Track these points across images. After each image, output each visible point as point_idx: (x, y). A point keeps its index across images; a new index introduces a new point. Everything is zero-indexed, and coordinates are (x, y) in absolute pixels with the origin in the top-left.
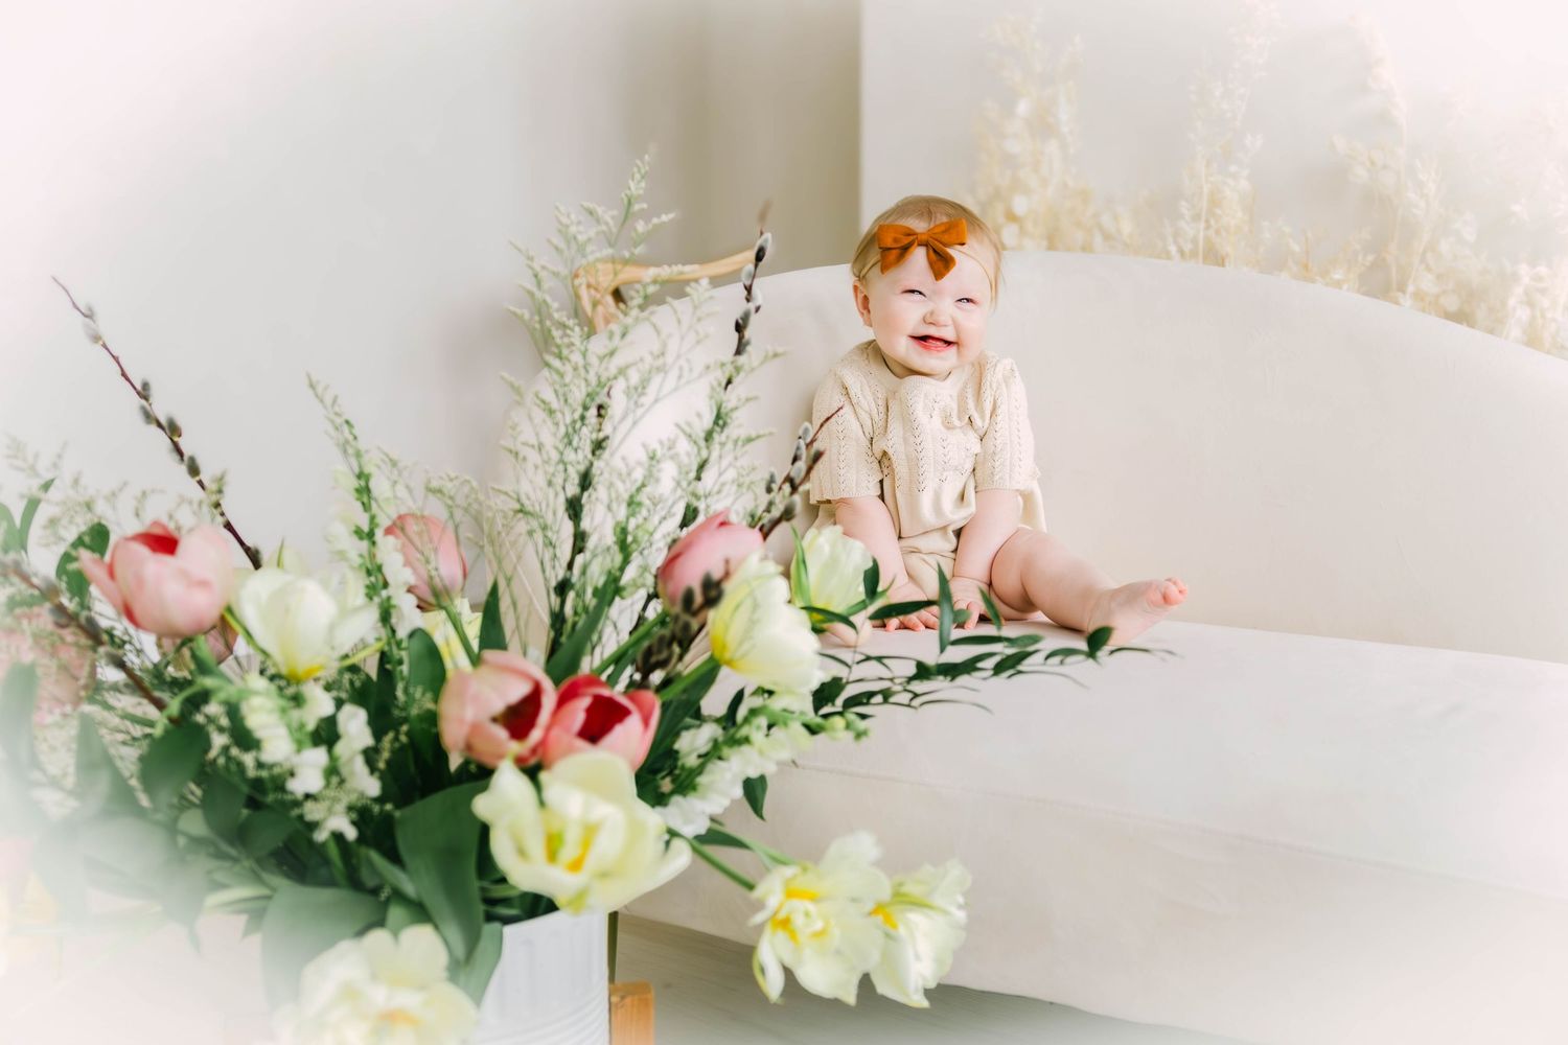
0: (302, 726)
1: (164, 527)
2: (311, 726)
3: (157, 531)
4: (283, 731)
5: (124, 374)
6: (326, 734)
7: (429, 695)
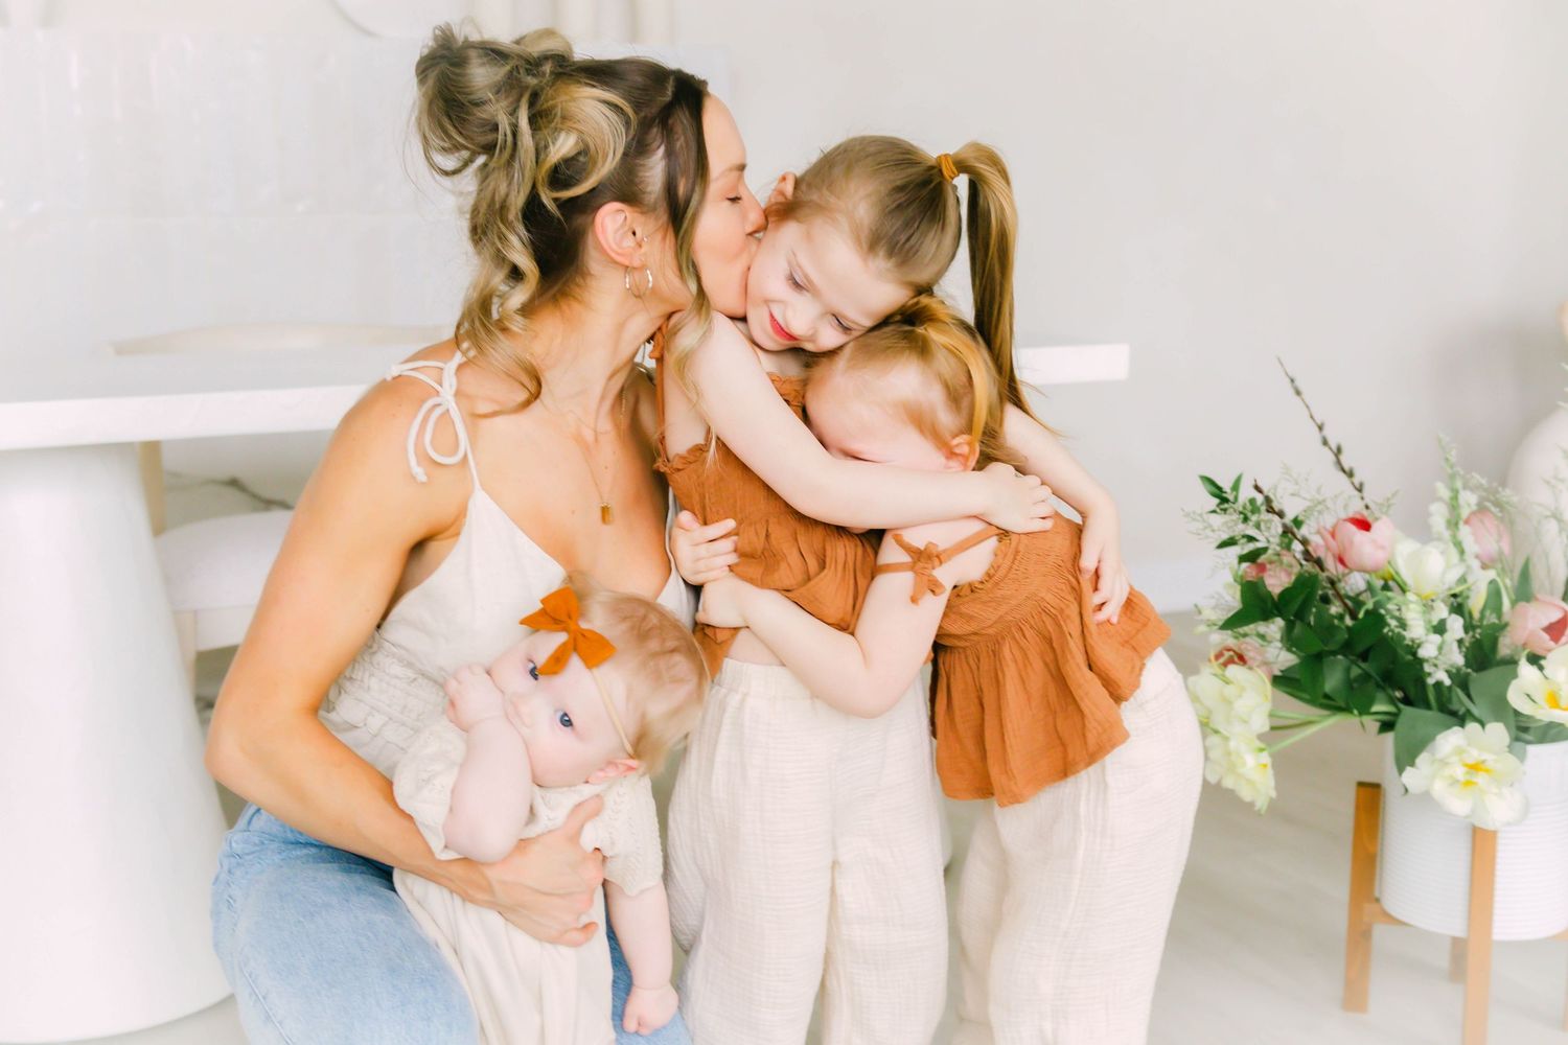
0: (1430, 622)
1: (1363, 515)
2: (1435, 623)
3: (1358, 517)
4: (1422, 623)
5: (1312, 417)
6: (1440, 628)
7: (1494, 615)
